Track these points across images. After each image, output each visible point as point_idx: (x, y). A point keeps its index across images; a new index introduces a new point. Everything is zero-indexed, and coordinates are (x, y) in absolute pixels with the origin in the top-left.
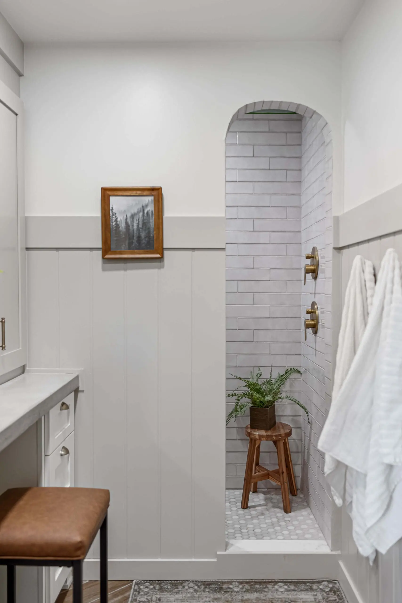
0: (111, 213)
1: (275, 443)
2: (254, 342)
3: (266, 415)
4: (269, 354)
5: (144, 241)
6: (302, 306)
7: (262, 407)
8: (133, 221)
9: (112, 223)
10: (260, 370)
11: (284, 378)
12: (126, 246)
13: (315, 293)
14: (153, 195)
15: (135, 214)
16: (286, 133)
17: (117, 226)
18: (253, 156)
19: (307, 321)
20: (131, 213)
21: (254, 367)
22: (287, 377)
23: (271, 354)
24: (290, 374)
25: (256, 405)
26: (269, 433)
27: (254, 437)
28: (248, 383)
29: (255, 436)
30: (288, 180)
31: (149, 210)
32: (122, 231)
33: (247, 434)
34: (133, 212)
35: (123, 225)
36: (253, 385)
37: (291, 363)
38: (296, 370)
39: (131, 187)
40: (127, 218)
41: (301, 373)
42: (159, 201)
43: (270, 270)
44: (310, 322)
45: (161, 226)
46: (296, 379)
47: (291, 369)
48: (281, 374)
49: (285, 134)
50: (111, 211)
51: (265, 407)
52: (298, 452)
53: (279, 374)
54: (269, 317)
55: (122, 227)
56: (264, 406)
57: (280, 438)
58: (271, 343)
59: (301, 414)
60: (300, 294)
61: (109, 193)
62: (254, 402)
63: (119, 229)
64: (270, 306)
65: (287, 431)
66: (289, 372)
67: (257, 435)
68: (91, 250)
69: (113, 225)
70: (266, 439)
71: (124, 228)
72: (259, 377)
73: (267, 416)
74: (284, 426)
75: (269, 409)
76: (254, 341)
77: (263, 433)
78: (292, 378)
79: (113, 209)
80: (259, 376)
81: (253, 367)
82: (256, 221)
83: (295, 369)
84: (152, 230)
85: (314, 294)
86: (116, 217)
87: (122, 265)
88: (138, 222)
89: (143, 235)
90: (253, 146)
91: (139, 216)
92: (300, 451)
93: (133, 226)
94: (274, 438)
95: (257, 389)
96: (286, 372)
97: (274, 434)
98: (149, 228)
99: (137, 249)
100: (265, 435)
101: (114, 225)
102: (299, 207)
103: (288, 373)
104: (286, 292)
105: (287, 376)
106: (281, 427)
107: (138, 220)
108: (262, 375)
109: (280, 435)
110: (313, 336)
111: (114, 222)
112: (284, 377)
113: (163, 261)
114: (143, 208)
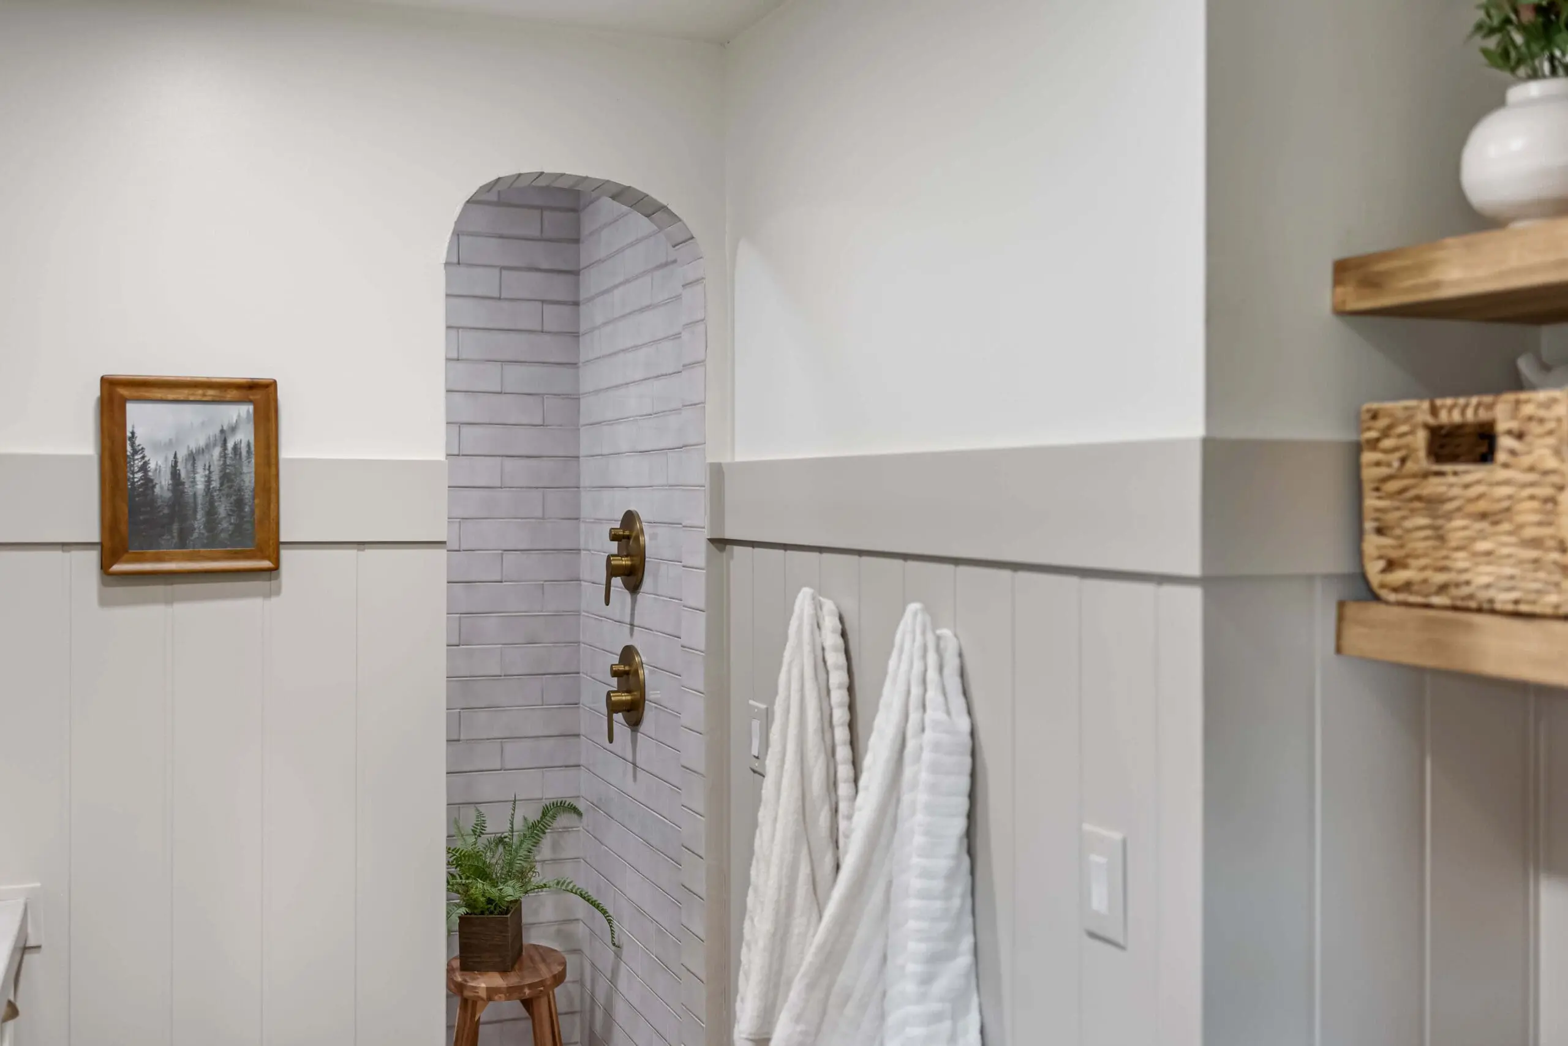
0: (129, 448)
1: (528, 1004)
2: (461, 742)
3: (504, 934)
4: (501, 770)
5: (225, 524)
6: (582, 645)
7: (491, 913)
8: (194, 472)
9: (131, 476)
10: (480, 815)
11: (538, 828)
12: (173, 537)
13: (632, 625)
14: (250, 401)
15: (201, 451)
16: (542, 209)
17: (148, 483)
18: (459, 263)
19: (614, 696)
20: (188, 447)
21: (461, 806)
22: (547, 826)
23: (505, 770)
24: (554, 817)
25: (476, 908)
26: (513, 979)
27: (476, 994)
28: (454, 855)
29: (478, 993)
30: (545, 329)
31: (241, 441)
32: (161, 496)
33: (452, 987)
34: (193, 446)
35: (163, 482)
36: (469, 860)
37: (556, 788)
38: (566, 805)
39: (189, 379)
40: (176, 462)
41: (580, 814)
42: (267, 419)
43: (502, 554)
44: (622, 696)
45: (273, 485)
46: (566, 829)
47: (555, 804)
48: (531, 820)
49: (540, 211)
50: (128, 442)
51: (501, 913)
52: (573, 1013)
53: (525, 819)
54: (501, 676)
55: (162, 488)
56: (498, 910)
57: (541, 991)
58: (505, 742)
59: (580, 916)
60: (577, 613)
61: (123, 391)
62: (470, 904)
63: (153, 492)
64: (501, 647)
65: (557, 969)
66: (551, 813)
67: (483, 987)
68: (65, 548)
69: (136, 480)
70: (505, 995)
71: (168, 490)
72: (481, 832)
73: (504, 936)
74: (545, 954)
75: (511, 915)
76: (462, 737)
77: (495, 980)
78: (558, 827)
79: (136, 435)
80: (479, 830)
81: (457, 806)
82: (465, 430)
83: (564, 804)
84: (247, 495)
85: (629, 626)
86: (143, 457)
87: (160, 589)
88: (207, 472)
89: (223, 508)
90: (458, 235)
91: (212, 456)
92: (577, 1007)
93: (194, 482)
94: (527, 991)
95: (477, 867)
96: (544, 814)
97: (528, 981)
98: (240, 490)
99: (204, 546)
100: (505, 988)
101: (137, 482)
102: (574, 398)
103: (549, 815)
104: (542, 611)
105: (546, 824)
106: (537, 958)
107: (210, 466)
108: (486, 827)
109: (542, 983)
110: (628, 730)
111: (139, 471)
112: (540, 828)
113: (278, 577)
114: (224, 436)
